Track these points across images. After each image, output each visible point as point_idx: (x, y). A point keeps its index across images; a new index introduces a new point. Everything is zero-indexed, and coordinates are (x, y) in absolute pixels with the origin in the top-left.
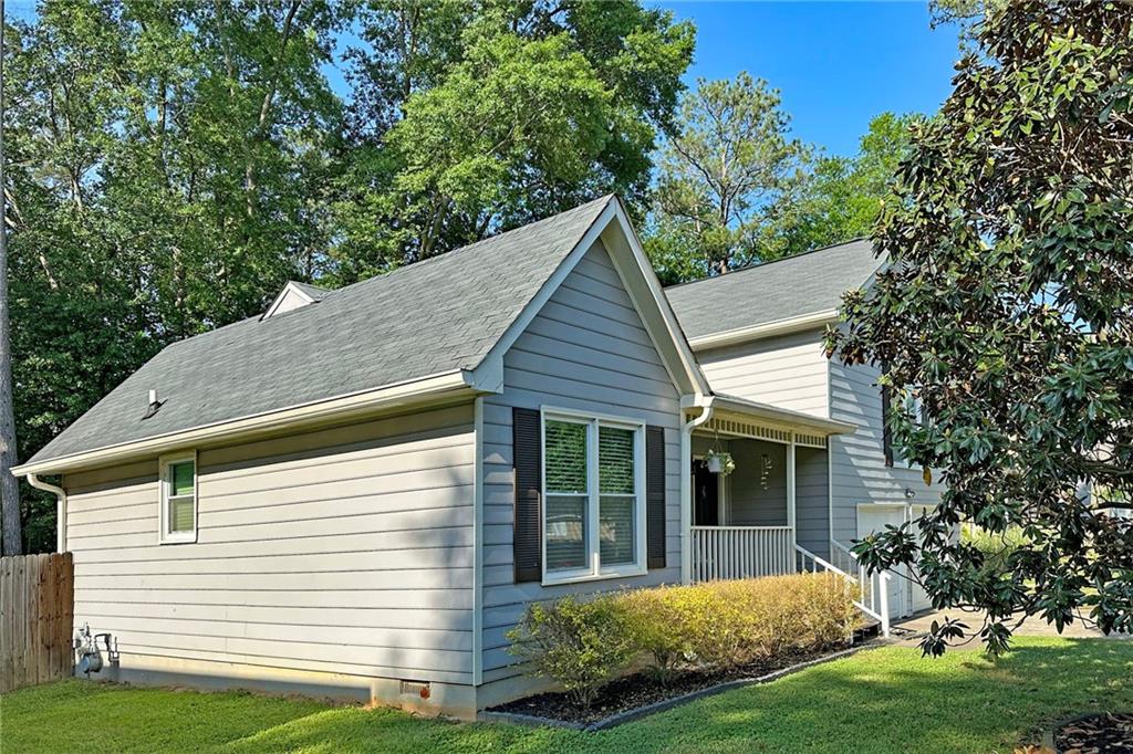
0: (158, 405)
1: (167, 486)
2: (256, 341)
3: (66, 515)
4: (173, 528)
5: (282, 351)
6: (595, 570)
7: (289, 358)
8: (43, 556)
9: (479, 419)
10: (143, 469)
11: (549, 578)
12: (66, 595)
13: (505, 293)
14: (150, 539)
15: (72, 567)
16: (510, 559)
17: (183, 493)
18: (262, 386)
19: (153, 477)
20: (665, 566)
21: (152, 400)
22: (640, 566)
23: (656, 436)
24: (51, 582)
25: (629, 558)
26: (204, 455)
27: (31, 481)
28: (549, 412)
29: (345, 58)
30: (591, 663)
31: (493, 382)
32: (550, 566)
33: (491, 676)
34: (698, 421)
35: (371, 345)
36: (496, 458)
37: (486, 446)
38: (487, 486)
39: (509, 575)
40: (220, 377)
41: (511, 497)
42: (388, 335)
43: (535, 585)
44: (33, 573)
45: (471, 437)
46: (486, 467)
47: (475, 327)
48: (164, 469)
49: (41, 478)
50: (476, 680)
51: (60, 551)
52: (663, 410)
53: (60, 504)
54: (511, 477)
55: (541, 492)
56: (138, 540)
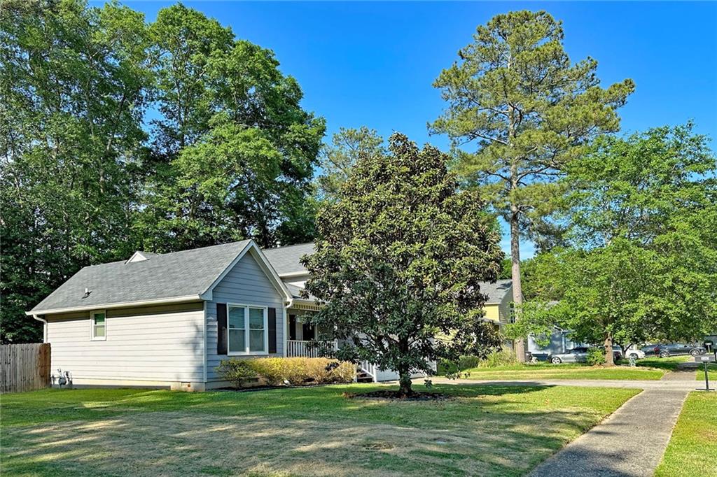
0: (88, 293)
1: (93, 321)
2: (125, 272)
3: (47, 330)
4: (96, 335)
5: (136, 278)
6: (247, 352)
7: (140, 282)
8: (40, 344)
9: (205, 307)
10: (83, 315)
11: (229, 354)
12: (48, 359)
13: (214, 270)
14: (86, 339)
15: (50, 349)
16: (216, 347)
17: (99, 324)
18: (131, 291)
19: (88, 318)
20: (276, 352)
21: (86, 292)
22: (266, 351)
23: (272, 312)
24: (43, 353)
25: (262, 349)
26: (108, 312)
27: (35, 317)
28: (229, 305)
29: (151, 124)
30: (240, 375)
31: (209, 297)
32: (230, 350)
33: (209, 380)
34: (288, 306)
35: (170, 281)
36: (210, 318)
37: (207, 315)
38: (208, 327)
39: (216, 352)
40: (113, 285)
41: (216, 329)
42: (176, 278)
43: (225, 356)
44: (37, 350)
45: (203, 312)
46: (207, 321)
47: (204, 280)
48: (92, 315)
49: (39, 316)
50: (205, 380)
51: (45, 342)
52: (275, 302)
53: (45, 326)
54: (216, 324)
55: (226, 327)
56: (81, 339)
